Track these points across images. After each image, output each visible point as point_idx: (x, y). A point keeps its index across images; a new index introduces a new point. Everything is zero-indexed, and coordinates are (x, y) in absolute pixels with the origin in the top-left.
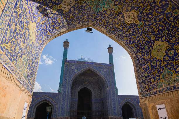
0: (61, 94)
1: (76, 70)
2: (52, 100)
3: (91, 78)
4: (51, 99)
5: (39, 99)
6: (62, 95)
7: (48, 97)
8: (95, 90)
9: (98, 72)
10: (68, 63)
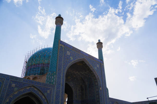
0: (54, 86)
1: (71, 57)
2: (41, 95)
3: (77, 72)
4: (40, 93)
5: (22, 90)
6: (55, 89)
7: (36, 90)
8: (76, 89)
9: (92, 66)
10: (63, 46)
